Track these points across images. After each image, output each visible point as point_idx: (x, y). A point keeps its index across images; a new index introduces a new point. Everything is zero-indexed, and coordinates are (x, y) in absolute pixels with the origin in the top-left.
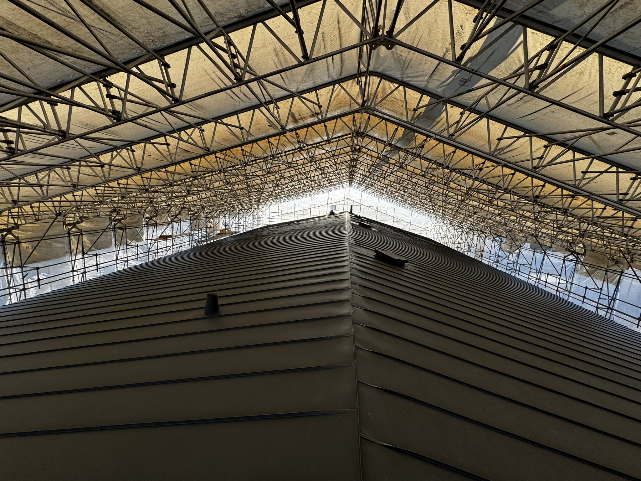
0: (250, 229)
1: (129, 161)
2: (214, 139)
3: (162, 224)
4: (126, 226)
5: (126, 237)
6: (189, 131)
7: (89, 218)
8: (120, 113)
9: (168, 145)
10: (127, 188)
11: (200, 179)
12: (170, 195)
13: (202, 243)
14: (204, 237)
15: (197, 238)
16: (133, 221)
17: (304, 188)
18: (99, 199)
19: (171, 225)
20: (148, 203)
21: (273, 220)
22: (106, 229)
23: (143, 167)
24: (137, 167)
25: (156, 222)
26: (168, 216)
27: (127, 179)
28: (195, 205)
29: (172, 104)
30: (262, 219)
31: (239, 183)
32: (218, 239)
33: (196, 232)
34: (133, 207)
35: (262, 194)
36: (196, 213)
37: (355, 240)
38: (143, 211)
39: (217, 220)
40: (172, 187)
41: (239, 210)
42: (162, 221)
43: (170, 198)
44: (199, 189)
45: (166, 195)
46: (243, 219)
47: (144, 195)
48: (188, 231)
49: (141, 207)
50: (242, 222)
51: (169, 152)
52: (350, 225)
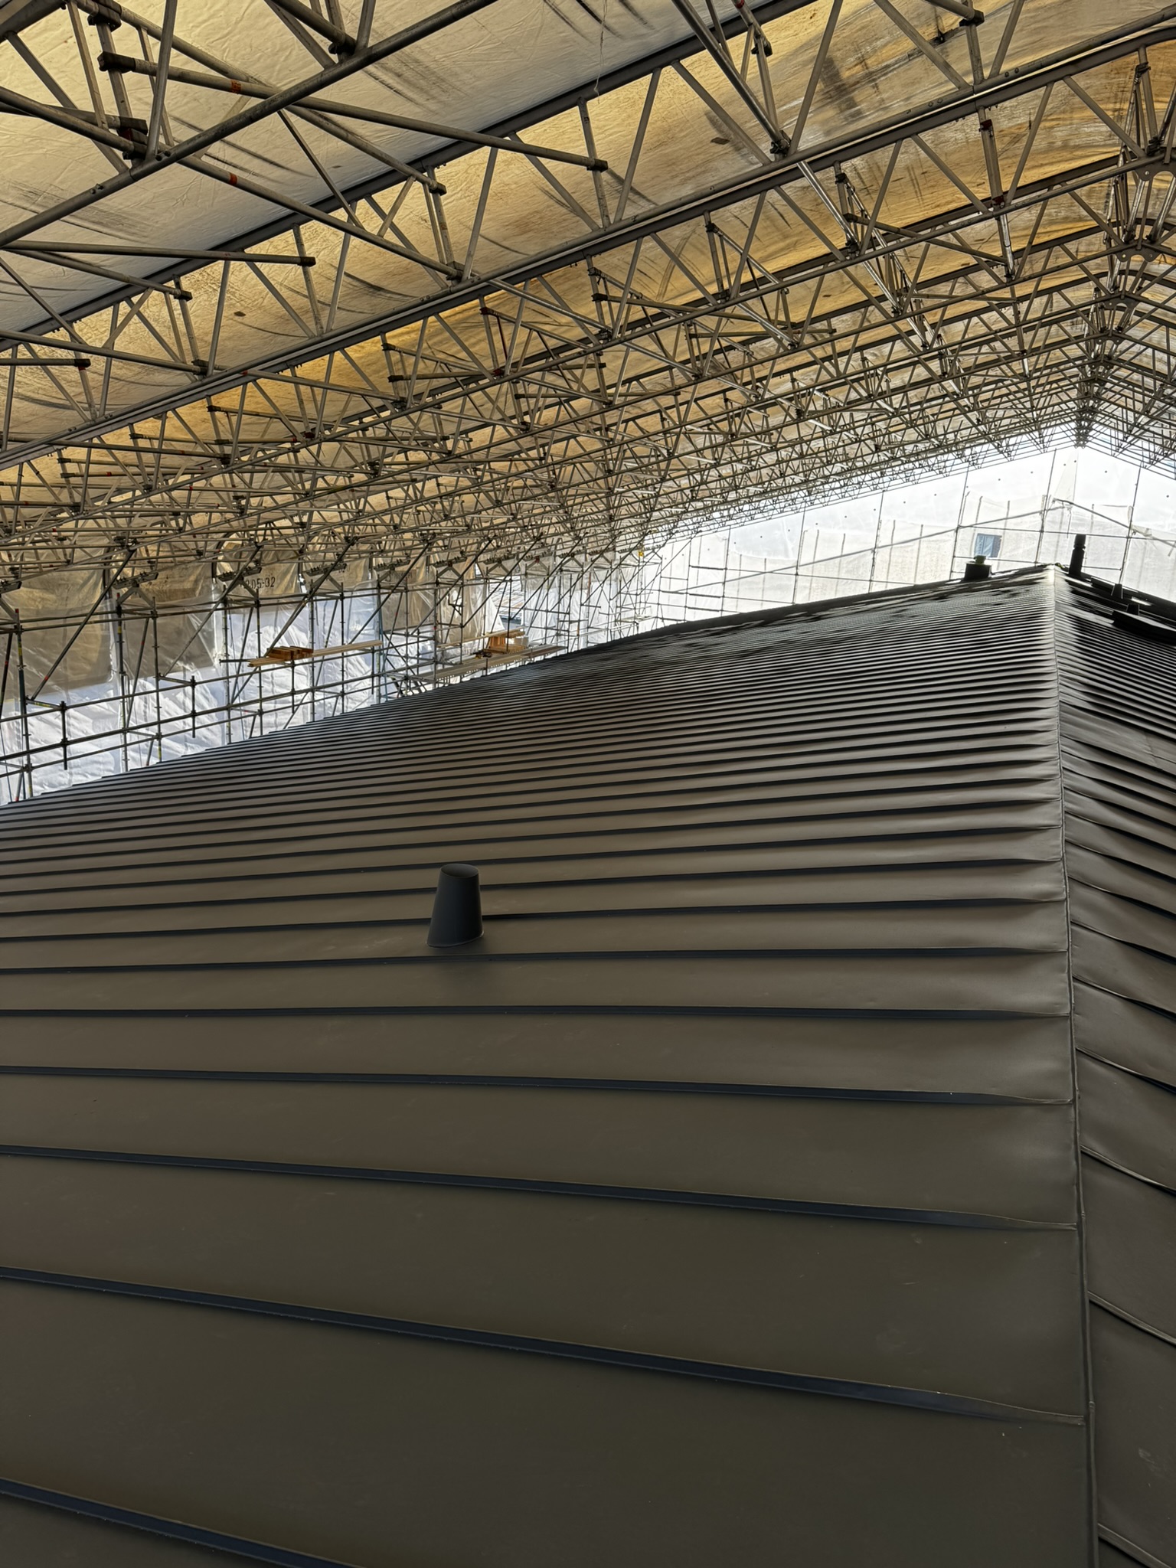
0: (603, 639)
1: (170, 340)
2: (483, 230)
3: (277, 604)
4: (158, 604)
5: (156, 647)
6: (385, 198)
7: (40, 570)
8: (145, 132)
9: (306, 262)
10: (159, 452)
11: (421, 409)
12: (308, 485)
13: (417, 687)
14: (429, 662)
15: (400, 663)
16: (176, 586)
17: (851, 450)
18: (71, 496)
19: (307, 609)
20: (230, 516)
21: (702, 602)
22: (92, 613)
23: (218, 362)
24: (197, 362)
25: (256, 594)
26: (299, 570)
27: (162, 416)
28: (396, 527)
29: (328, 65)
30: (653, 598)
31: (571, 427)
32: (478, 675)
33: (398, 640)
34: (181, 530)
35: (663, 480)
36: (399, 563)
37: (1093, 691)
38: (211, 547)
39: (477, 594)
40: (314, 448)
41: (563, 556)
42: (278, 592)
43: (308, 495)
44: (416, 456)
45: (290, 483)
46: (576, 595)
47: (217, 480)
48: (369, 635)
49: (206, 531)
50: (575, 607)
51: (311, 296)
52: (1069, 627)
